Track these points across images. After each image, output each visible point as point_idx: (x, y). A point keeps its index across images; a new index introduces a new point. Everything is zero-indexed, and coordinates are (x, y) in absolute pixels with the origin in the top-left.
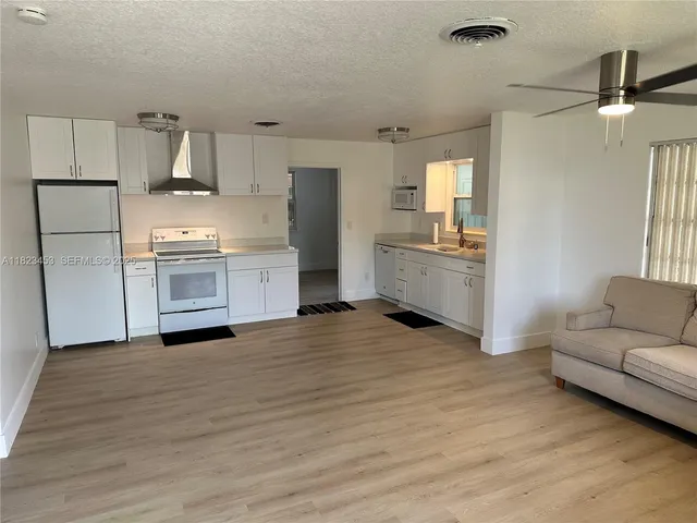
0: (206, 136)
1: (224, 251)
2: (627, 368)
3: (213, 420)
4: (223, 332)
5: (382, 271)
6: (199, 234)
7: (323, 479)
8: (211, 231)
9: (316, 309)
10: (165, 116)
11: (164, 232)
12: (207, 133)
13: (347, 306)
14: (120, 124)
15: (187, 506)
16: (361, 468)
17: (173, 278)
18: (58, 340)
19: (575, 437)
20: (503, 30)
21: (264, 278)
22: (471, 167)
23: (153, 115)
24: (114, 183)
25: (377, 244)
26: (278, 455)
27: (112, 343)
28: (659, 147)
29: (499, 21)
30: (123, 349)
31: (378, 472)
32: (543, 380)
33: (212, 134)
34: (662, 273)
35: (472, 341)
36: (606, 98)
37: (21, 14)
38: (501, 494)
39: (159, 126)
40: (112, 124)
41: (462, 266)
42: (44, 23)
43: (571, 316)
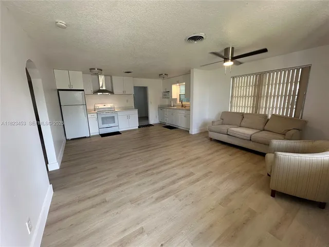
0: (109, 77)
1: (116, 110)
2: (228, 133)
3: (120, 154)
4: (118, 133)
5: (161, 115)
6: (109, 106)
7: (155, 166)
8: (112, 105)
9: (143, 126)
10: (98, 69)
11: (98, 105)
12: (109, 76)
13: (151, 125)
14: (84, 73)
15: (118, 176)
16: (164, 163)
17: (102, 118)
18: (69, 137)
19: (217, 151)
20: (202, 37)
21: (128, 117)
22: (184, 86)
23: (94, 69)
24: (83, 90)
25: (159, 108)
26: (141, 161)
27: (86, 137)
28: (233, 78)
29: (202, 34)
30: (89, 139)
31: (169, 163)
32: (206, 139)
33: (111, 76)
34: (234, 110)
35: (187, 131)
36: (226, 59)
37: (58, 23)
38: (202, 165)
39: (96, 73)
40: (81, 72)
41: (183, 112)
42: (65, 28)
43: (213, 122)
